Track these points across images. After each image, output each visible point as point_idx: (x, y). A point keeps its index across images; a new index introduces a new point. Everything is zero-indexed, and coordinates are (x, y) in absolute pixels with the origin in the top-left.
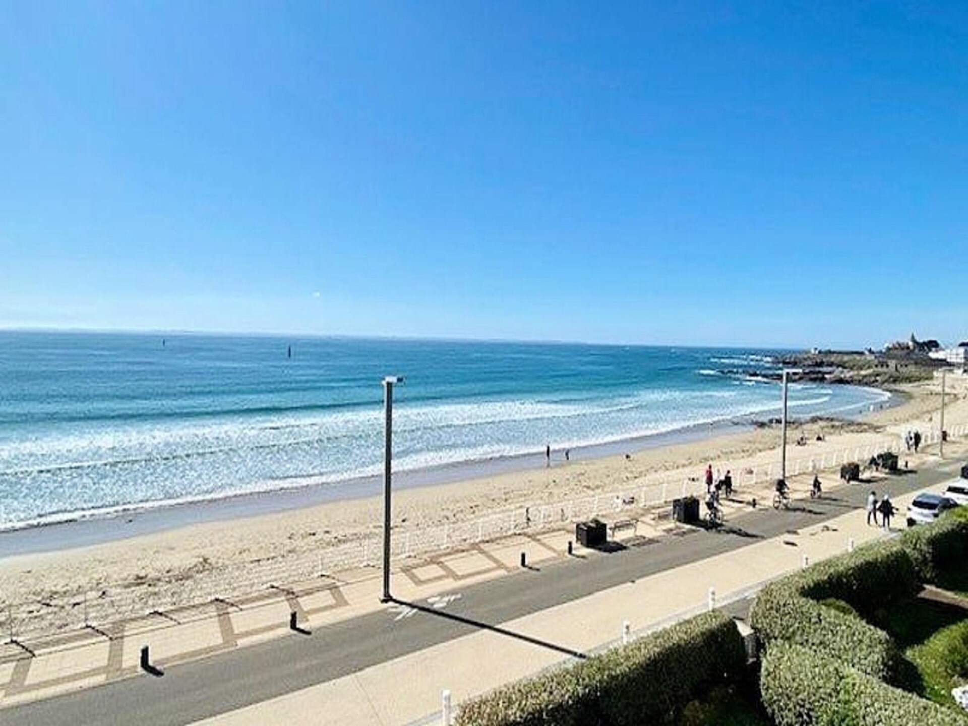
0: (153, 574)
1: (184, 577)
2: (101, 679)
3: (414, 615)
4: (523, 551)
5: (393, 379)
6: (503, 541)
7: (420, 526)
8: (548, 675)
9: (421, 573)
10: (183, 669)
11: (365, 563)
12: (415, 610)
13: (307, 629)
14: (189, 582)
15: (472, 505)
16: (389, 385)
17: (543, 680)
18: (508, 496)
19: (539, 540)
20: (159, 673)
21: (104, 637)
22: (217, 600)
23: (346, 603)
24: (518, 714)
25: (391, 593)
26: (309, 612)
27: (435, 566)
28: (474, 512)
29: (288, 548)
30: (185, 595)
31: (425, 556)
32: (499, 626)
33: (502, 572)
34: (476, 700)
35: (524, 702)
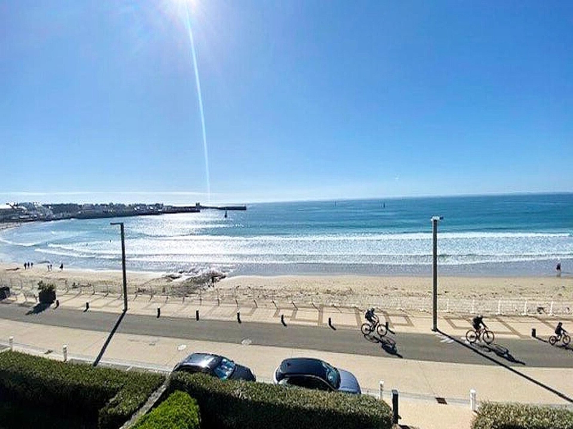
0: (333, 291)
1: (343, 294)
2: (316, 324)
3: (452, 343)
4: (534, 327)
5: (438, 218)
6: (519, 318)
7: (456, 297)
8: (551, 409)
9: (456, 323)
10: (343, 331)
11: (423, 310)
12: (452, 341)
13: (394, 331)
14: (345, 297)
15: (493, 292)
16: (435, 221)
17: (547, 410)
18: (522, 291)
19: (547, 323)
20: (335, 329)
21: (316, 310)
22: (355, 307)
23: (412, 325)
24: (525, 423)
25: (438, 327)
26: (394, 324)
27: (465, 321)
28: (494, 297)
29: (385, 293)
30: (343, 301)
31: (460, 315)
32: (511, 367)
33: (516, 337)
34: (494, 404)
35: (530, 418)
